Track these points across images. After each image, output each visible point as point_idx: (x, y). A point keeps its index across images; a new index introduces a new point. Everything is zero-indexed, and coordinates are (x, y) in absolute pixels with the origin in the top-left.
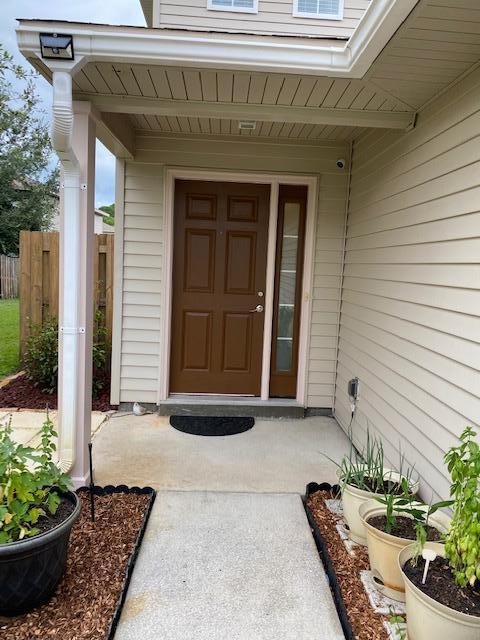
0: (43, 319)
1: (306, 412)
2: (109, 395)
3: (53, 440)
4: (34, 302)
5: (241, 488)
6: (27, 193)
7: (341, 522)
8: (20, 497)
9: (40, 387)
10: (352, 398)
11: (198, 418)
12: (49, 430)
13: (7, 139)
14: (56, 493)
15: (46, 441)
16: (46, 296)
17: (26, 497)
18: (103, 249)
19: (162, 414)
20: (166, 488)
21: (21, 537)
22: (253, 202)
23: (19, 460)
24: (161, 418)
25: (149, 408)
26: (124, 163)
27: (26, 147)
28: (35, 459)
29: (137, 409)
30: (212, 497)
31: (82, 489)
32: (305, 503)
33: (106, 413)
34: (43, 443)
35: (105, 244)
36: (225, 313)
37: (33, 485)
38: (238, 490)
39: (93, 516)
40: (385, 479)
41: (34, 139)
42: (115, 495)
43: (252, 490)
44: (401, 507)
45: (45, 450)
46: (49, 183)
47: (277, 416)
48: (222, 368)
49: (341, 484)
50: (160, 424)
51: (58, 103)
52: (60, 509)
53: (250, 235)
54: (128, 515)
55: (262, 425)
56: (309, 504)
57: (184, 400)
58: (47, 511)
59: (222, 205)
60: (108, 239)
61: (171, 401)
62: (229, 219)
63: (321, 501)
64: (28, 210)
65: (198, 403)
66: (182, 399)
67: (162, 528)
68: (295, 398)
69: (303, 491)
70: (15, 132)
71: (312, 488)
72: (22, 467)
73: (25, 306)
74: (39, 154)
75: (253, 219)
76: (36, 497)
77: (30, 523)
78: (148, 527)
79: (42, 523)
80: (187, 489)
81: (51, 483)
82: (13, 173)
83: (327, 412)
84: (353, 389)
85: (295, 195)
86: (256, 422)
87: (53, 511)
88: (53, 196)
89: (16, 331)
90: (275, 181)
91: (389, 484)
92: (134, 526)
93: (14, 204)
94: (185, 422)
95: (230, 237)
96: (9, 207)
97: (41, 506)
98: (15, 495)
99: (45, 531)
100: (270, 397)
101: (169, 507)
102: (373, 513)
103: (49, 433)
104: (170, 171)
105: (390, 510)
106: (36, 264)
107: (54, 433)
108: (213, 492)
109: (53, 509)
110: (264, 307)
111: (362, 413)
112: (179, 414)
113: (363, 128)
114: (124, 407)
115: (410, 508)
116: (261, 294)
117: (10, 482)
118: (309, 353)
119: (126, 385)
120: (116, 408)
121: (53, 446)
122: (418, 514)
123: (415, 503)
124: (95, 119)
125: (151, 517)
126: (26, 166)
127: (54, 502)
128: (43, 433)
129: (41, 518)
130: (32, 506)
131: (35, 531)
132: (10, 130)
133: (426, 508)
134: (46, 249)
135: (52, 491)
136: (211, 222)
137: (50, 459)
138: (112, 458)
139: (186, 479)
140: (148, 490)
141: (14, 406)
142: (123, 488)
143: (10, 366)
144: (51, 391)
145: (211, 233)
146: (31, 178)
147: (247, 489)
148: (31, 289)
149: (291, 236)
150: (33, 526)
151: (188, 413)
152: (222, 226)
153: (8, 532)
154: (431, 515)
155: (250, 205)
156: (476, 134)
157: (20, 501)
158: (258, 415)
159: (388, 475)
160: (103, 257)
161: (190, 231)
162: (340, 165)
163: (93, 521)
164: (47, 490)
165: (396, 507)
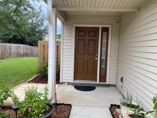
0: (44, 62)
1: (109, 86)
2: (59, 80)
3: (47, 92)
4: (41, 57)
5: (93, 105)
6: (39, 32)
7: (120, 115)
8: (39, 106)
9: (43, 78)
10: (121, 82)
11: (81, 86)
12: (46, 89)
13: (35, 19)
14: (48, 105)
15: (46, 92)
16: (44, 56)
17: (41, 106)
18: (58, 45)
19: (72, 85)
20: (74, 104)
21: (40, 116)
22: (95, 32)
23: (39, 97)
24: (72, 86)
25: (69, 84)
26: (63, 23)
27: (39, 21)
28: (43, 96)
29: (66, 84)
30: (86, 107)
31: (54, 104)
32: (110, 110)
33: (59, 85)
34: (45, 93)
35: (58, 43)
36: (88, 60)
37: (42, 103)
38: (92, 105)
39: (56, 111)
40: (132, 104)
41: (41, 19)
42: (62, 106)
43: (96, 105)
44: (138, 112)
45: (45, 94)
46: (45, 29)
47: (101, 86)
48: (87, 74)
49: (121, 105)
50: (72, 88)
51: (48, 8)
52: (49, 109)
53: (94, 40)
54: (65, 111)
55: (97, 89)
56: (111, 110)
57: (78, 82)
58: (46, 110)
59: (87, 33)
60: (59, 42)
61: (75, 82)
62: (89, 36)
63: (114, 109)
64: (39, 36)
65: (81, 83)
66: (77, 82)
67: (73, 115)
68: (106, 82)
69: (110, 106)
70: (37, 17)
71: (112, 105)
72: (40, 98)
73: (39, 58)
74: (42, 23)
75: (95, 36)
76: (43, 106)
77: (42, 113)
78: (70, 114)
79: (45, 113)
80: (79, 104)
81: (47, 103)
82: (36, 27)
83: (114, 86)
84: (122, 80)
85: (106, 30)
86: (96, 88)
87: (47, 110)
88: (45, 32)
89: (37, 64)
90: (100, 26)
91: (134, 105)
92: (67, 114)
93: (36, 34)
94: (78, 87)
95: (89, 41)
96: (35, 35)
97: (44, 109)
98: (38, 105)
99: (45, 115)
100: (99, 81)
101: (75, 109)
102: (130, 113)
103: (46, 90)
104: (74, 25)
105: (135, 113)
106: (42, 48)
107: (48, 90)
108: (86, 106)
109: (47, 109)
110: (98, 58)
111: (124, 86)
112: (77, 85)
113: (124, 12)
114: (63, 83)
115: (141, 113)
116: (97, 55)
117: (37, 102)
118: (110, 70)
119: (63, 78)
120: (61, 83)
121: (47, 93)
122: (143, 114)
123: (142, 111)
124: (57, 12)
125: (71, 112)
126: (39, 25)
127: (48, 108)
128: (45, 90)
129: (44, 112)
130: (42, 108)
131: (43, 115)
132: (36, 17)
133: (145, 113)
134: (44, 45)
135: (47, 105)
136: (84, 37)
137: (46, 97)
138: (61, 96)
139: (79, 102)
140: (70, 105)
141: (37, 83)
142: (63, 104)
143: (35, 73)
144: (45, 79)
145: (84, 40)
146: (40, 28)
147: (94, 105)
148: (41, 54)
149: (104, 40)
150: (43, 113)
151: (79, 85)
152: (87, 38)
153: (37, 115)
154: (147, 115)
155: (94, 33)
156: (156, 12)
157: (39, 107)
158: (96, 86)
159: (134, 103)
160: (58, 46)
161: (79, 40)
162: (117, 22)
163: (56, 112)
164: (46, 104)
165: (137, 112)
